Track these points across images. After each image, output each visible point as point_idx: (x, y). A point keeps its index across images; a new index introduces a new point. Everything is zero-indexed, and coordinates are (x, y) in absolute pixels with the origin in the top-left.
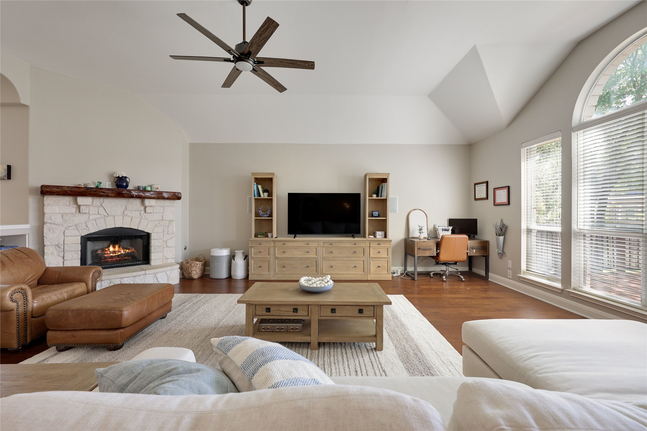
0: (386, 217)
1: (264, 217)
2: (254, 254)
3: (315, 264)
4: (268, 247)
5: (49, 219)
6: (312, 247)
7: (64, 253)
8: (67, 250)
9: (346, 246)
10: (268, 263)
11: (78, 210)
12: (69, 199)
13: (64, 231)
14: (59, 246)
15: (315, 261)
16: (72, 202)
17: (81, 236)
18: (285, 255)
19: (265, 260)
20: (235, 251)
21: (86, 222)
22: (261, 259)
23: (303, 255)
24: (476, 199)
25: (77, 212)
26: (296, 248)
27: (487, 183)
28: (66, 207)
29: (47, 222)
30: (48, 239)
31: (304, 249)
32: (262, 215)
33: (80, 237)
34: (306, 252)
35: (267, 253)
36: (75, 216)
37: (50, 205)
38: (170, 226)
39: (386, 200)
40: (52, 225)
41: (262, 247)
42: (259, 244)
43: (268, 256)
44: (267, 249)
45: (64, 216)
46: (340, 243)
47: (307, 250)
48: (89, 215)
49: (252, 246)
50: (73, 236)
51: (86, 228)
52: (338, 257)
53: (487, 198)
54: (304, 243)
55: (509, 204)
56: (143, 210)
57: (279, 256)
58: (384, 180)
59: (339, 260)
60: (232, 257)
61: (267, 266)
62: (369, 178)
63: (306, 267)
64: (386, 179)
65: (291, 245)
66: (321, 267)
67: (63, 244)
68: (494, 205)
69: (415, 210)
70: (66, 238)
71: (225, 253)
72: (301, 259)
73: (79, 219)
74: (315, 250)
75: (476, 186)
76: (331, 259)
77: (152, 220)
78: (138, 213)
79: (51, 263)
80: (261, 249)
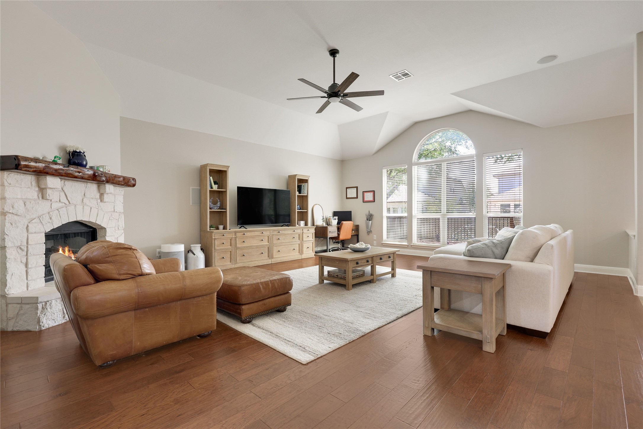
0: (307, 210)
1: (215, 209)
2: (217, 246)
3: (267, 250)
4: (231, 238)
5: (11, 208)
6: (265, 236)
7: (27, 259)
8: (31, 254)
9: (288, 233)
10: (230, 253)
11: (40, 195)
12: (30, 178)
13: (28, 226)
14: (22, 247)
15: (267, 248)
16: (34, 183)
17: (45, 232)
18: (245, 245)
19: (227, 250)
20: (191, 245)
21: (49, 213)
22: (224, 251)
23: (258, 243)
24: (347, 198)
25: (41, 198)
26: (253, 237)
27: (357, 187)
28: (29, 189)
29: (8, 211)
30: (10, 238)
31: (259, 238)
32: (213, 207)
33: (44, 235)
34: (261, 241)
35: (229, 244)
36: (38, 203)
37: (12, 186)
38: (119, 220)
39: (307, 196)
40: (14, 217)
41: (225, 239)
42: (222, 236)
43: (231, 247)
44: (229, 240)
45: (28, 203)
46: (284, 231)
47: (262, 238)
48: (51, 202)
49: (216, 238)
50: (38, 233)
51: (50, 221)
52: (283, 243)
53: (357, 198)
54: (259, 232)
55: (374, 201)
56: (99, 197)
57: (240, 246)
58: (306, 181)
59: (284, 245)
60: (189, 251)
61: (229, 256)
62: (297, 179)
63: (260, 254)
64: (307, 180)
65: (249, 235)
66: (272, 253)
67: (26, 244)
68: (363, 202)
69: (316, 204)
70: (30, 236)
71: (181, 248)
72: (257, 247)
73: (43, 207)
74: (267, 238)
75: (347, 189)
76: (278, 245)
77: (107, 212)
78: (95, 203)
79: (14, 273)
80: (224, 240)
